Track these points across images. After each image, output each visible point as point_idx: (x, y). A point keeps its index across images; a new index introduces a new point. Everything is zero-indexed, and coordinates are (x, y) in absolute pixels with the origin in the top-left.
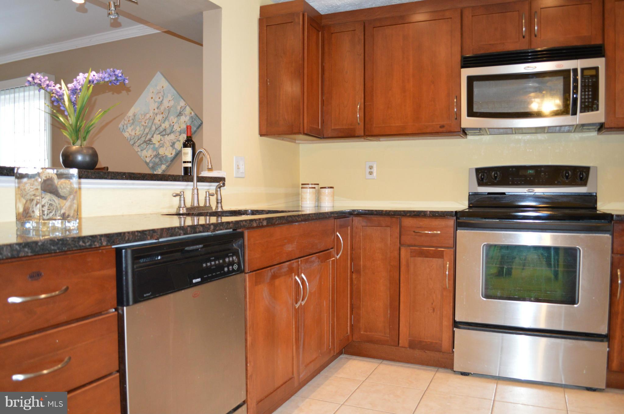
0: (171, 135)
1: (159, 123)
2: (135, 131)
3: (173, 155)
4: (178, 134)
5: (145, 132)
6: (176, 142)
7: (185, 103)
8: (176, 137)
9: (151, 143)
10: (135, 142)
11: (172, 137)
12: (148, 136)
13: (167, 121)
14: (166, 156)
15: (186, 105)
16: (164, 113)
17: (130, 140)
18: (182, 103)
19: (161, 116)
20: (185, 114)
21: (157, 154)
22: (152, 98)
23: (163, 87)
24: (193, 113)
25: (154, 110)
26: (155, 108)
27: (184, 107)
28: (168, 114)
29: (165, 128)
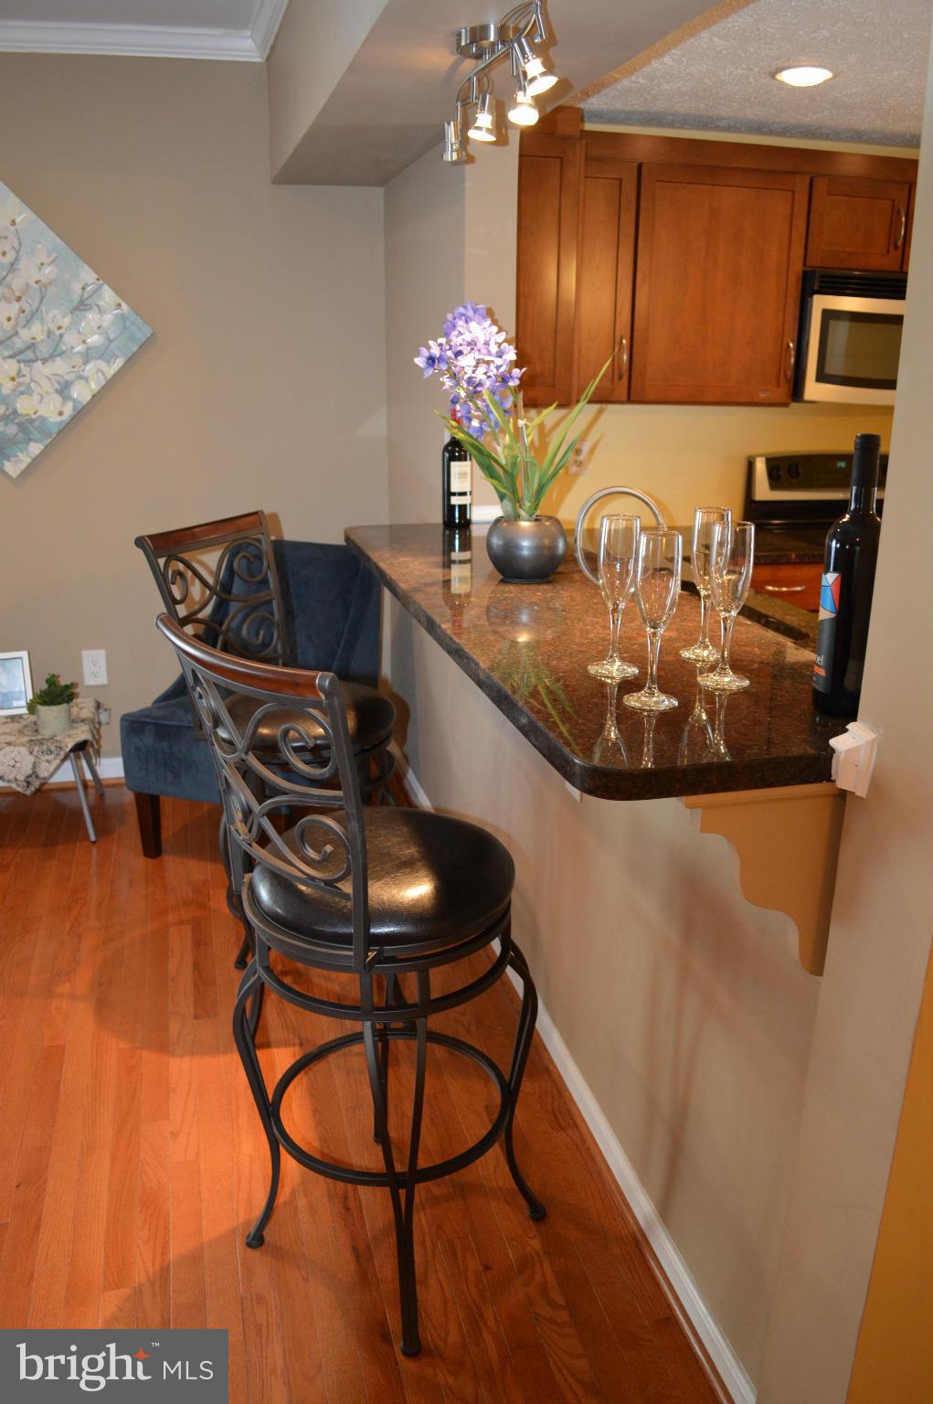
0: (53, 361)
3: (65, 417)
4: (78, 360)
6: (73, 382)
7: (96, 276)
8: (74, 367)
11: (59, 367)
13: (38, 322)
14: (43, 419)
15: (101, 281)
16: (23, 299)
18: (88, 276)
19: (16, 305)
20: (99, 306)
21: (8, 413)
23: (13, 221)
24: (126, 308)
27: (95, 288)
28: (41, 302)
29: (33, 341)
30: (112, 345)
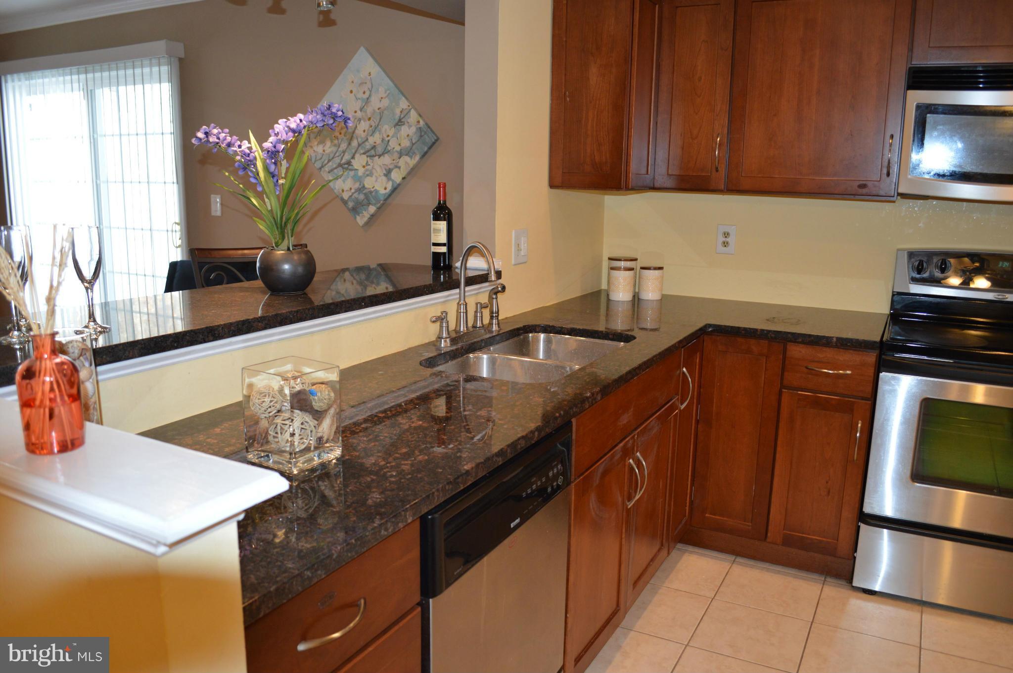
0: (384, 156)
1: (363, 135)
2: (324, 146)
3: (388, 190)
4: (396, 155)
5: (339, 149)
6: (393, 169)
7: (408, 104)
8: (394, 160)
9: (350, 167)
10: (324, 164)
11: (387, 160)
12: (345, 156)
13: (378, 132)
14: (376, 191)
15: (410, 107)
16: (372, 119)
17: (315, 161)
18: (404, 104)
19: (368, 123)
20: (408, 123)
21: (360, 187)
22: (351, 92)
23: (370, 73)
24: (422, 123)
25: (356, 112)
26: (358, 109)
27: (407, 111)
28: (380, 121)
29: (375, 144)
30: (414, 147)
